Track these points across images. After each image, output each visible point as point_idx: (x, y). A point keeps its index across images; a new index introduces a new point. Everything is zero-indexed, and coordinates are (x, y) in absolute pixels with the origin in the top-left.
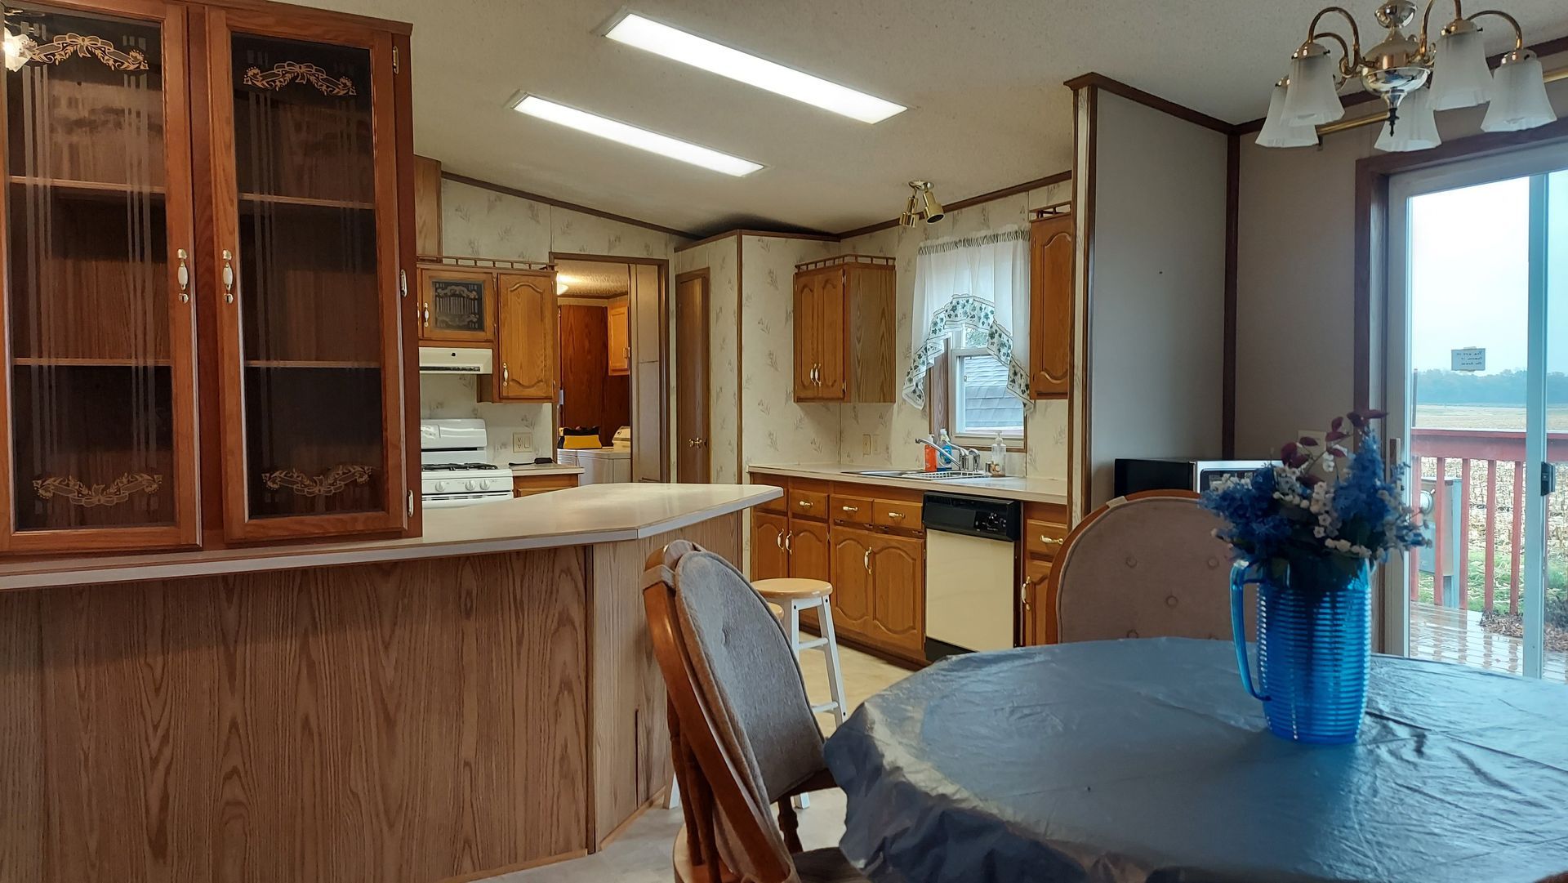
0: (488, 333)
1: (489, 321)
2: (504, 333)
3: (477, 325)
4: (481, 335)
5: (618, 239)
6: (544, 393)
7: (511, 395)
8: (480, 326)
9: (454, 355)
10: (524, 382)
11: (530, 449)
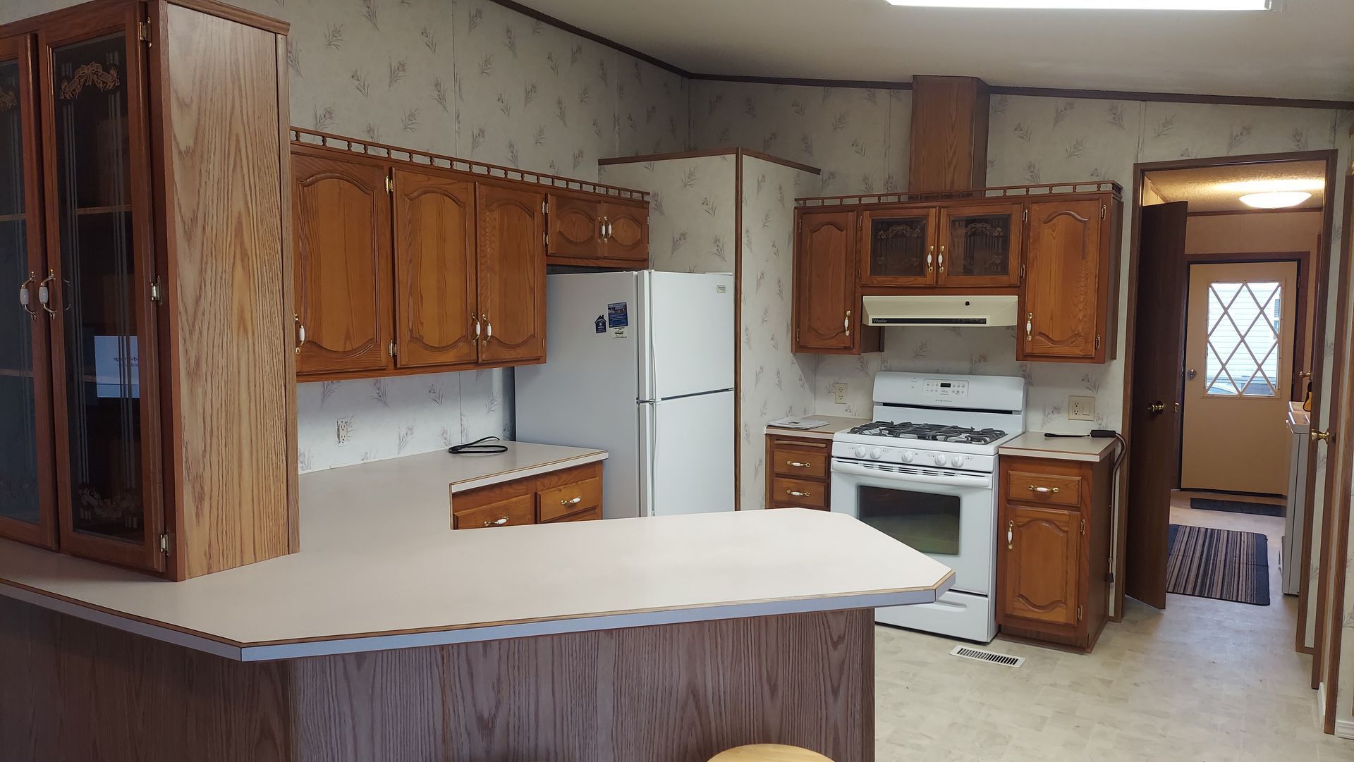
0: (1013, 278)
1: (1014, 262)
2: (1031, 278)
3: (999, 267)
4: (1004, 279)
5: (1247, 130)
6: (1081, 351)
7: (1037, 351)
8: (1004, 269)
9: (967, 304)
10: (1055, 335)
11: (1090, 417)
